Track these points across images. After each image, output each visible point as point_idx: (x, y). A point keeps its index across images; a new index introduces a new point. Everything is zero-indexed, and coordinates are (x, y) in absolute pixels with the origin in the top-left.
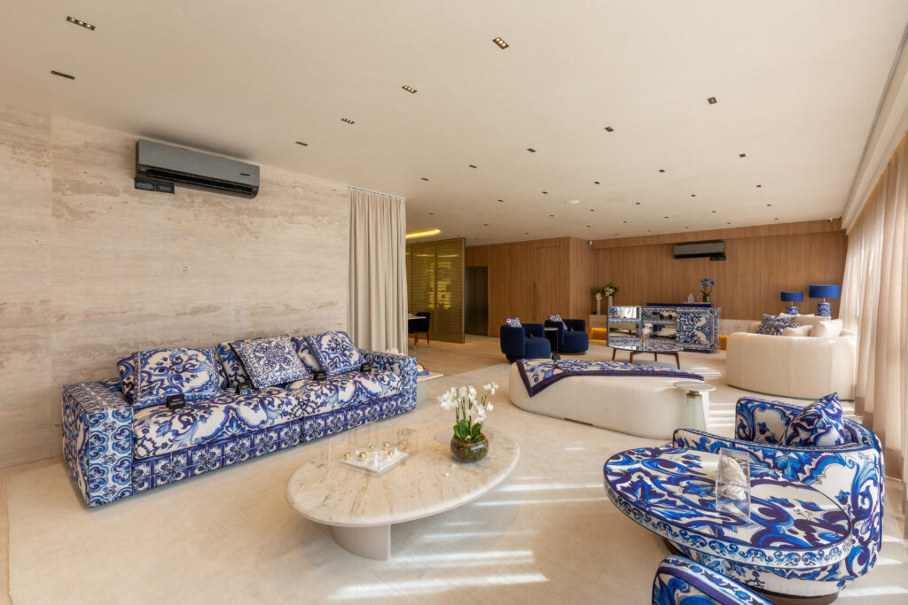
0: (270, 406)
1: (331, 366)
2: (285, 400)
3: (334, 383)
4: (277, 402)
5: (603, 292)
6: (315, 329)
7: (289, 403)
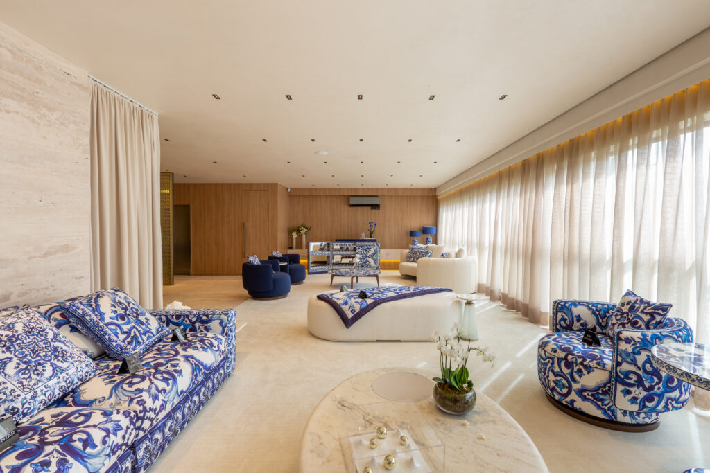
0: (89, 450)
1: (129, 343)
2: (110, 426)
3: (162, 368)
4: (97, 435)
5: (298, 231)
6: (38, 290)
7: (118, 428)
